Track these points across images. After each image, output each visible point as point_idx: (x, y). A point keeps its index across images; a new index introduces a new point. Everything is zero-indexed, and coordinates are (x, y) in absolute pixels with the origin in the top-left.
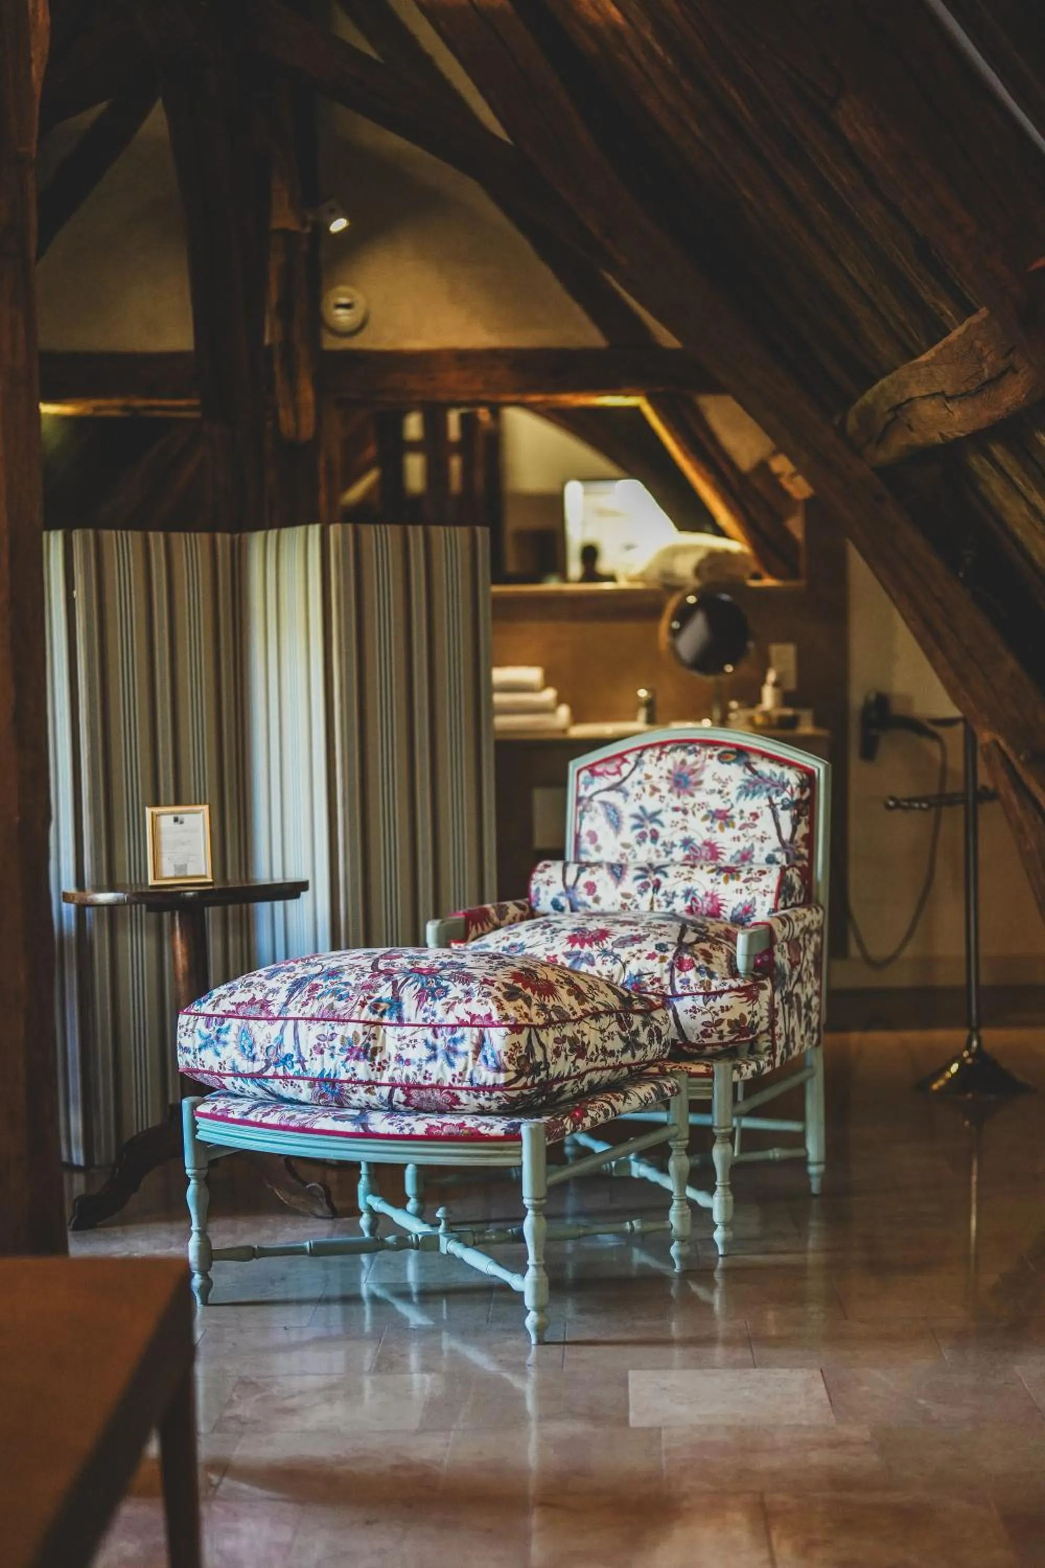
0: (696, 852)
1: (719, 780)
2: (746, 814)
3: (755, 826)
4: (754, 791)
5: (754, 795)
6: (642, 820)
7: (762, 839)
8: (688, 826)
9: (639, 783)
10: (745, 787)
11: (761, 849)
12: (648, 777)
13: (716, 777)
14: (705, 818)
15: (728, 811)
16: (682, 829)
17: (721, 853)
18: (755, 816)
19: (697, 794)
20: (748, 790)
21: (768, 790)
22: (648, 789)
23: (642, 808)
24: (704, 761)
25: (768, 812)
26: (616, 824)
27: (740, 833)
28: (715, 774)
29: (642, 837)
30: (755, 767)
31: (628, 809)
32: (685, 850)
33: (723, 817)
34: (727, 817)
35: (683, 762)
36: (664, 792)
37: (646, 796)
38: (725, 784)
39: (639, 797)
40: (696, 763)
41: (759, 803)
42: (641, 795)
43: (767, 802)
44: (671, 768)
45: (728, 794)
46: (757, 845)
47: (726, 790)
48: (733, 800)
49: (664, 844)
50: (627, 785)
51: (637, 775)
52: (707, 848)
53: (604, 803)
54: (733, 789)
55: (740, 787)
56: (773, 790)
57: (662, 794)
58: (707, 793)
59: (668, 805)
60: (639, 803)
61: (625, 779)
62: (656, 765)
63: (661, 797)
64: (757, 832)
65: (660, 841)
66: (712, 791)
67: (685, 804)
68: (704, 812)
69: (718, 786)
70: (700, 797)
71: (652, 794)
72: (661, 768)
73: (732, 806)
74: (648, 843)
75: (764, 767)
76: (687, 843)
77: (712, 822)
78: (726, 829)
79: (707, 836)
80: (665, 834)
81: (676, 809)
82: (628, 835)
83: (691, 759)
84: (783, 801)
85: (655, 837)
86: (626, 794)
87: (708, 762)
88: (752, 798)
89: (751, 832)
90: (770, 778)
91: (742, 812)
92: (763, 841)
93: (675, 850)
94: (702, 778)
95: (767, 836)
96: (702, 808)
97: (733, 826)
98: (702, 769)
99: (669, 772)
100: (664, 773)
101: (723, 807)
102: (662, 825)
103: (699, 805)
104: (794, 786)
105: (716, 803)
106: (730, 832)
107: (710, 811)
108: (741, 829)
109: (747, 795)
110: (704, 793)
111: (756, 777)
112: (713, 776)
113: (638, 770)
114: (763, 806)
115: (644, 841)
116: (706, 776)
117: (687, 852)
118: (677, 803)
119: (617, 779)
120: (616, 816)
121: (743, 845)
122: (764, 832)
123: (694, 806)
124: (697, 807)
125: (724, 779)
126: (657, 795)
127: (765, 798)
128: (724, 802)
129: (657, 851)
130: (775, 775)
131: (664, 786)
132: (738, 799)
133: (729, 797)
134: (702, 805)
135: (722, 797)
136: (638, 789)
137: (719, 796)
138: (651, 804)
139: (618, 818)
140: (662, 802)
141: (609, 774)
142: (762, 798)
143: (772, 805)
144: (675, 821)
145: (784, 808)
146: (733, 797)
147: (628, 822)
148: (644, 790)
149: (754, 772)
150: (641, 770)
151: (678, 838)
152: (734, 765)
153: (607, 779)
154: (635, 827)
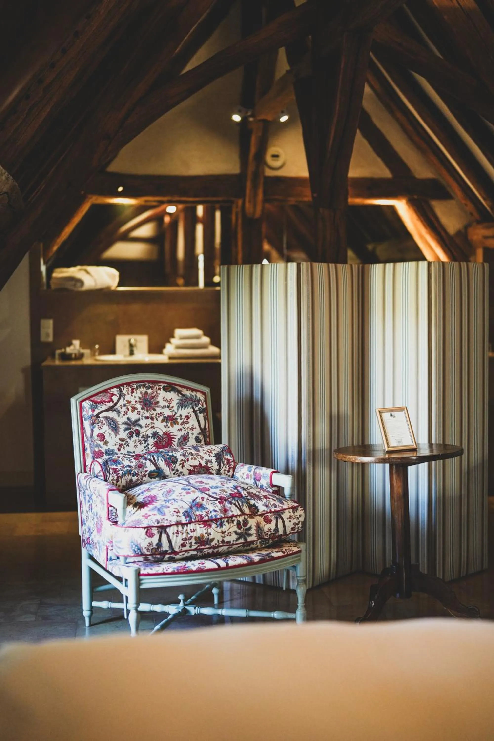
0: (161, 439)
1: (167, 400)
2: (183, 417)
3: (188, 422)
4: (185, 405)
5: (185, 407)
6: (130, 425)
7: (192, 429)
8: (155, 426)
9: (125, 405)
10: (180, 403)
11: (192, 434)
12: (129, 402)
13: (165, 399)
14: (163, 421)
15: (174, 416)
16: (151, 428)
17: (174, 438)
18: (187, 417)
19: (157, 409)
20: (182, 404)
21: (191, 404)
22: (130, 409)
23: (128, 419)
24: (157, 392)
25: (193, 414)
26: (115, 428)
27: (181, 427)
28: (164, 397)
29: (130, 435)
30: (183, 393)
31: (121, 420)
32: (154, 439)
33: (172, 420)
34: (174, 419)
35: (146, 393)
36: (140, 409)
37: (130, 413)
38: (170, 402)
39: (126, 413)
40: (153, 393)
41: (188, 411)
42: (127, 412)
43: (192, 410)
44: (140, 395)
45: (172, 407)
46: (190, 432)
47: (171, 406)
48: (176, 411)
49: (143, 437)
50: (118, 406)
51: (122, 402)
52: (166, 436)
53: (106, 418)
54: (174, 404)
55: (178, 403)
56: (194, 403)
57: (139, 410)
58: (162, 408)
59: (142, 417)
60: (126, 416)
61: (116, 404)
62: (132, 395)
63: (138, 412)
64: (189, 425)
65: (141, 435)
66: (164, 407)
67: (151, 415)
68: (162, 418)
69: (167, 404)
70: (159, 410)
71: (133, 411)
72: (135, 397)
73: (176, 413)
74: (135, 438)
75: (188, 393)
76: (155, 435)
77: (166, 422)
78: (174, 425)
79: (165, 430)
80: (142, 431)
81: (147, 418)
82: (123, 434)
83: (150, 391)
84: (199, 408)
85: (138, 433)
86: (119, 412)
87: (159, 392)
88: (184, 409)
89: (187, 426)
90: (191, 398)
91: (181, 416)
92: (193, 430)
93: (149, 439)
94: (158, 400)
95: (194, 427)
96: (161, 416)
97: (178, 424)
98: (157, 396)
99: (140, 398)
100: (137, 399)
101: (171, 414)
102: (141, 427)
103: (159, 414)
104: (203, 401)
105: (167, 412)
106: (177, 427)
107: (165, 417)
108: (181, 425)
109: (182, 407)
110: (161, 408)
111: (184, 398)
112: (163, 399)
113: (122, 399)
114: (190, 412)
115: (132, 436)
116: (160, 399)
117: (156, 440)
118: (147, 414)
119: (111, 404)
120: (114, 424)
121: (183, 432)
122: (192, 425)
123: (156, 414)
124: (158, 415)
125: (169, 399)
126: (136, 411)
127: (191, 408)
128: (171, 412)
129: (140, 441)
130: (193, 396)
131: (139, 406)
132: (178, 409)
133: (173, 409)
134: (161, 414)
135: (170, 409)
136: (124, 409)
137: (168, 409)
138: (134, 416)
139: (115, 425)
140: (139, 414)
141: (105, 402)
142: (189, 408)
143: (195, 411)
144: (148, 424)
145: (200, 413)
146: (175, 408)
147: (122, 427)
148: (128, 409)
149: (183, 395)
150: (124, 399)
151: (150, 432)
152: (172, 392)
153: (106, 405)
154: (126, 430)
